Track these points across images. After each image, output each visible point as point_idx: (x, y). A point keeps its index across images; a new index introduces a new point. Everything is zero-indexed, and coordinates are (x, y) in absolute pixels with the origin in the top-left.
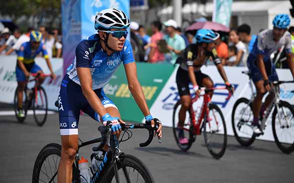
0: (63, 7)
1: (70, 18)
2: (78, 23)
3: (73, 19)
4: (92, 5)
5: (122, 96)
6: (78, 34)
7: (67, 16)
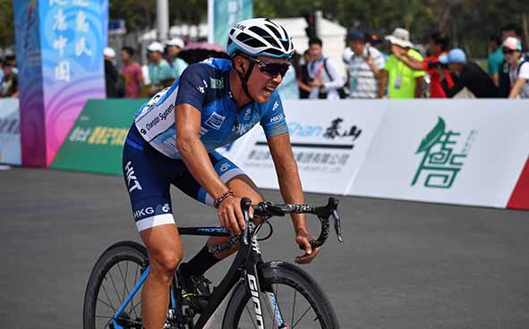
0: (17, 31)
1: (26, 46)
2: (37, 51)
3: (30, 46)
4: (54, 28)
5: (98, 142)
6: (37, 64)
7: (23, 43)
